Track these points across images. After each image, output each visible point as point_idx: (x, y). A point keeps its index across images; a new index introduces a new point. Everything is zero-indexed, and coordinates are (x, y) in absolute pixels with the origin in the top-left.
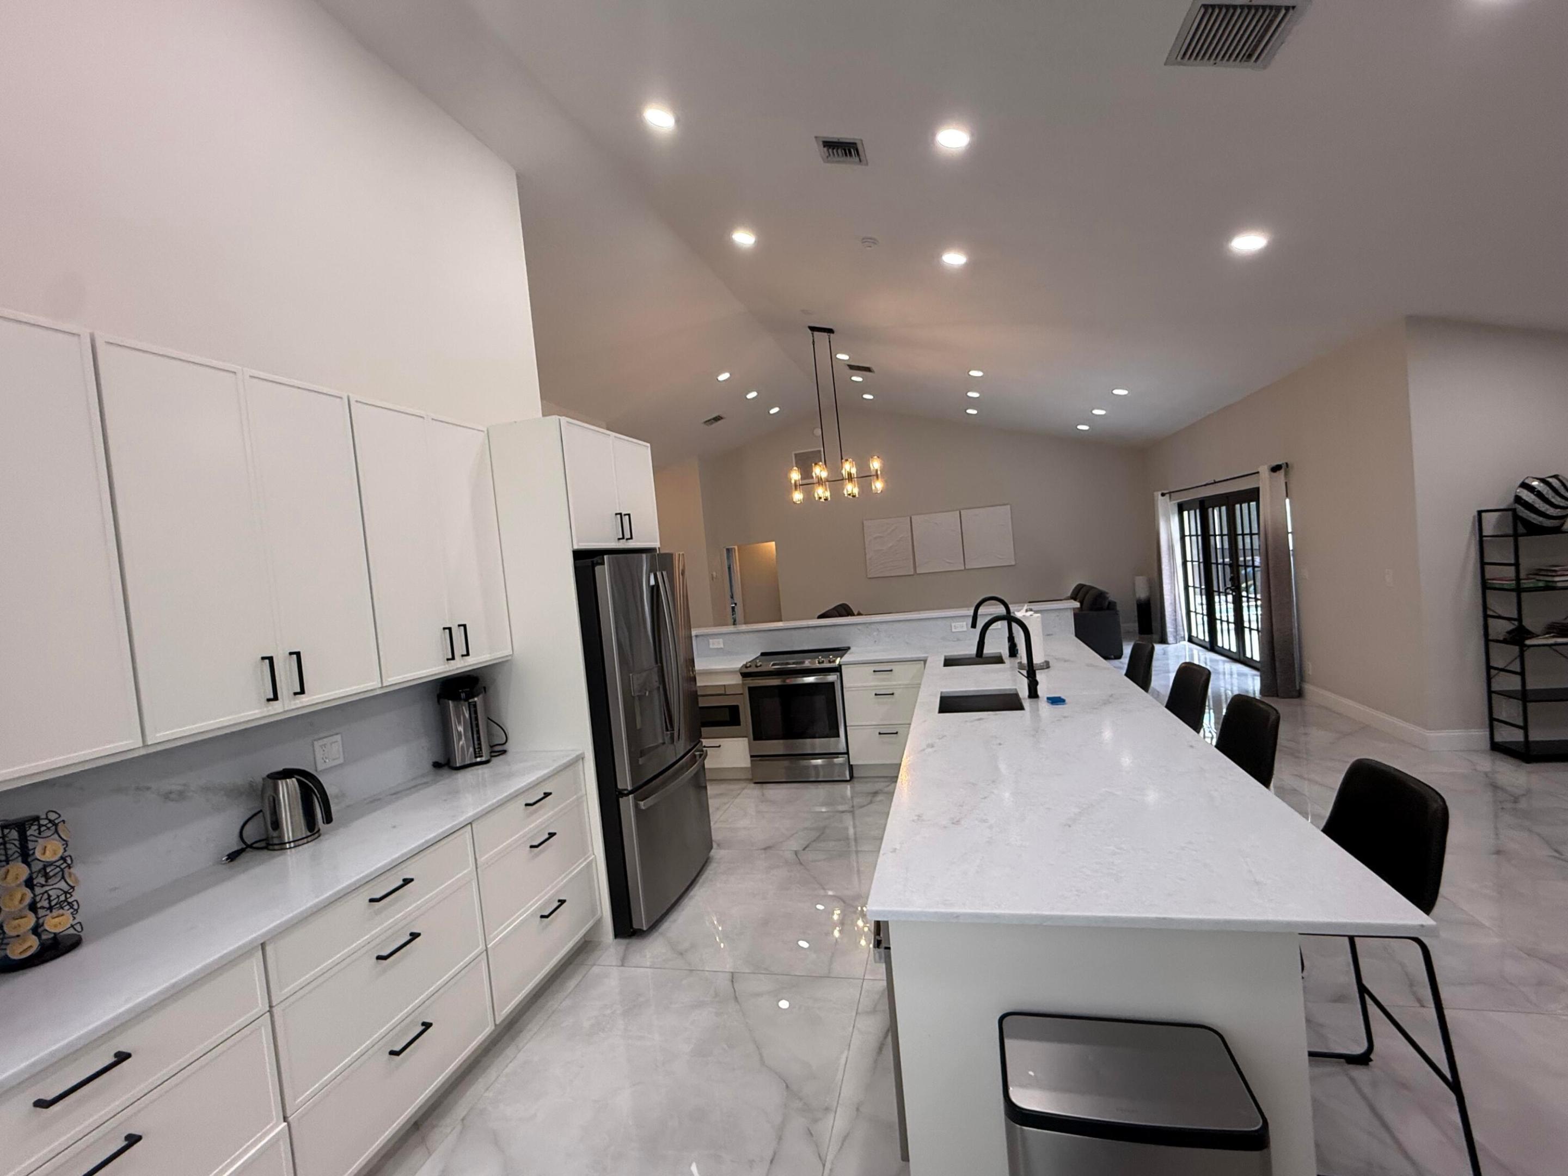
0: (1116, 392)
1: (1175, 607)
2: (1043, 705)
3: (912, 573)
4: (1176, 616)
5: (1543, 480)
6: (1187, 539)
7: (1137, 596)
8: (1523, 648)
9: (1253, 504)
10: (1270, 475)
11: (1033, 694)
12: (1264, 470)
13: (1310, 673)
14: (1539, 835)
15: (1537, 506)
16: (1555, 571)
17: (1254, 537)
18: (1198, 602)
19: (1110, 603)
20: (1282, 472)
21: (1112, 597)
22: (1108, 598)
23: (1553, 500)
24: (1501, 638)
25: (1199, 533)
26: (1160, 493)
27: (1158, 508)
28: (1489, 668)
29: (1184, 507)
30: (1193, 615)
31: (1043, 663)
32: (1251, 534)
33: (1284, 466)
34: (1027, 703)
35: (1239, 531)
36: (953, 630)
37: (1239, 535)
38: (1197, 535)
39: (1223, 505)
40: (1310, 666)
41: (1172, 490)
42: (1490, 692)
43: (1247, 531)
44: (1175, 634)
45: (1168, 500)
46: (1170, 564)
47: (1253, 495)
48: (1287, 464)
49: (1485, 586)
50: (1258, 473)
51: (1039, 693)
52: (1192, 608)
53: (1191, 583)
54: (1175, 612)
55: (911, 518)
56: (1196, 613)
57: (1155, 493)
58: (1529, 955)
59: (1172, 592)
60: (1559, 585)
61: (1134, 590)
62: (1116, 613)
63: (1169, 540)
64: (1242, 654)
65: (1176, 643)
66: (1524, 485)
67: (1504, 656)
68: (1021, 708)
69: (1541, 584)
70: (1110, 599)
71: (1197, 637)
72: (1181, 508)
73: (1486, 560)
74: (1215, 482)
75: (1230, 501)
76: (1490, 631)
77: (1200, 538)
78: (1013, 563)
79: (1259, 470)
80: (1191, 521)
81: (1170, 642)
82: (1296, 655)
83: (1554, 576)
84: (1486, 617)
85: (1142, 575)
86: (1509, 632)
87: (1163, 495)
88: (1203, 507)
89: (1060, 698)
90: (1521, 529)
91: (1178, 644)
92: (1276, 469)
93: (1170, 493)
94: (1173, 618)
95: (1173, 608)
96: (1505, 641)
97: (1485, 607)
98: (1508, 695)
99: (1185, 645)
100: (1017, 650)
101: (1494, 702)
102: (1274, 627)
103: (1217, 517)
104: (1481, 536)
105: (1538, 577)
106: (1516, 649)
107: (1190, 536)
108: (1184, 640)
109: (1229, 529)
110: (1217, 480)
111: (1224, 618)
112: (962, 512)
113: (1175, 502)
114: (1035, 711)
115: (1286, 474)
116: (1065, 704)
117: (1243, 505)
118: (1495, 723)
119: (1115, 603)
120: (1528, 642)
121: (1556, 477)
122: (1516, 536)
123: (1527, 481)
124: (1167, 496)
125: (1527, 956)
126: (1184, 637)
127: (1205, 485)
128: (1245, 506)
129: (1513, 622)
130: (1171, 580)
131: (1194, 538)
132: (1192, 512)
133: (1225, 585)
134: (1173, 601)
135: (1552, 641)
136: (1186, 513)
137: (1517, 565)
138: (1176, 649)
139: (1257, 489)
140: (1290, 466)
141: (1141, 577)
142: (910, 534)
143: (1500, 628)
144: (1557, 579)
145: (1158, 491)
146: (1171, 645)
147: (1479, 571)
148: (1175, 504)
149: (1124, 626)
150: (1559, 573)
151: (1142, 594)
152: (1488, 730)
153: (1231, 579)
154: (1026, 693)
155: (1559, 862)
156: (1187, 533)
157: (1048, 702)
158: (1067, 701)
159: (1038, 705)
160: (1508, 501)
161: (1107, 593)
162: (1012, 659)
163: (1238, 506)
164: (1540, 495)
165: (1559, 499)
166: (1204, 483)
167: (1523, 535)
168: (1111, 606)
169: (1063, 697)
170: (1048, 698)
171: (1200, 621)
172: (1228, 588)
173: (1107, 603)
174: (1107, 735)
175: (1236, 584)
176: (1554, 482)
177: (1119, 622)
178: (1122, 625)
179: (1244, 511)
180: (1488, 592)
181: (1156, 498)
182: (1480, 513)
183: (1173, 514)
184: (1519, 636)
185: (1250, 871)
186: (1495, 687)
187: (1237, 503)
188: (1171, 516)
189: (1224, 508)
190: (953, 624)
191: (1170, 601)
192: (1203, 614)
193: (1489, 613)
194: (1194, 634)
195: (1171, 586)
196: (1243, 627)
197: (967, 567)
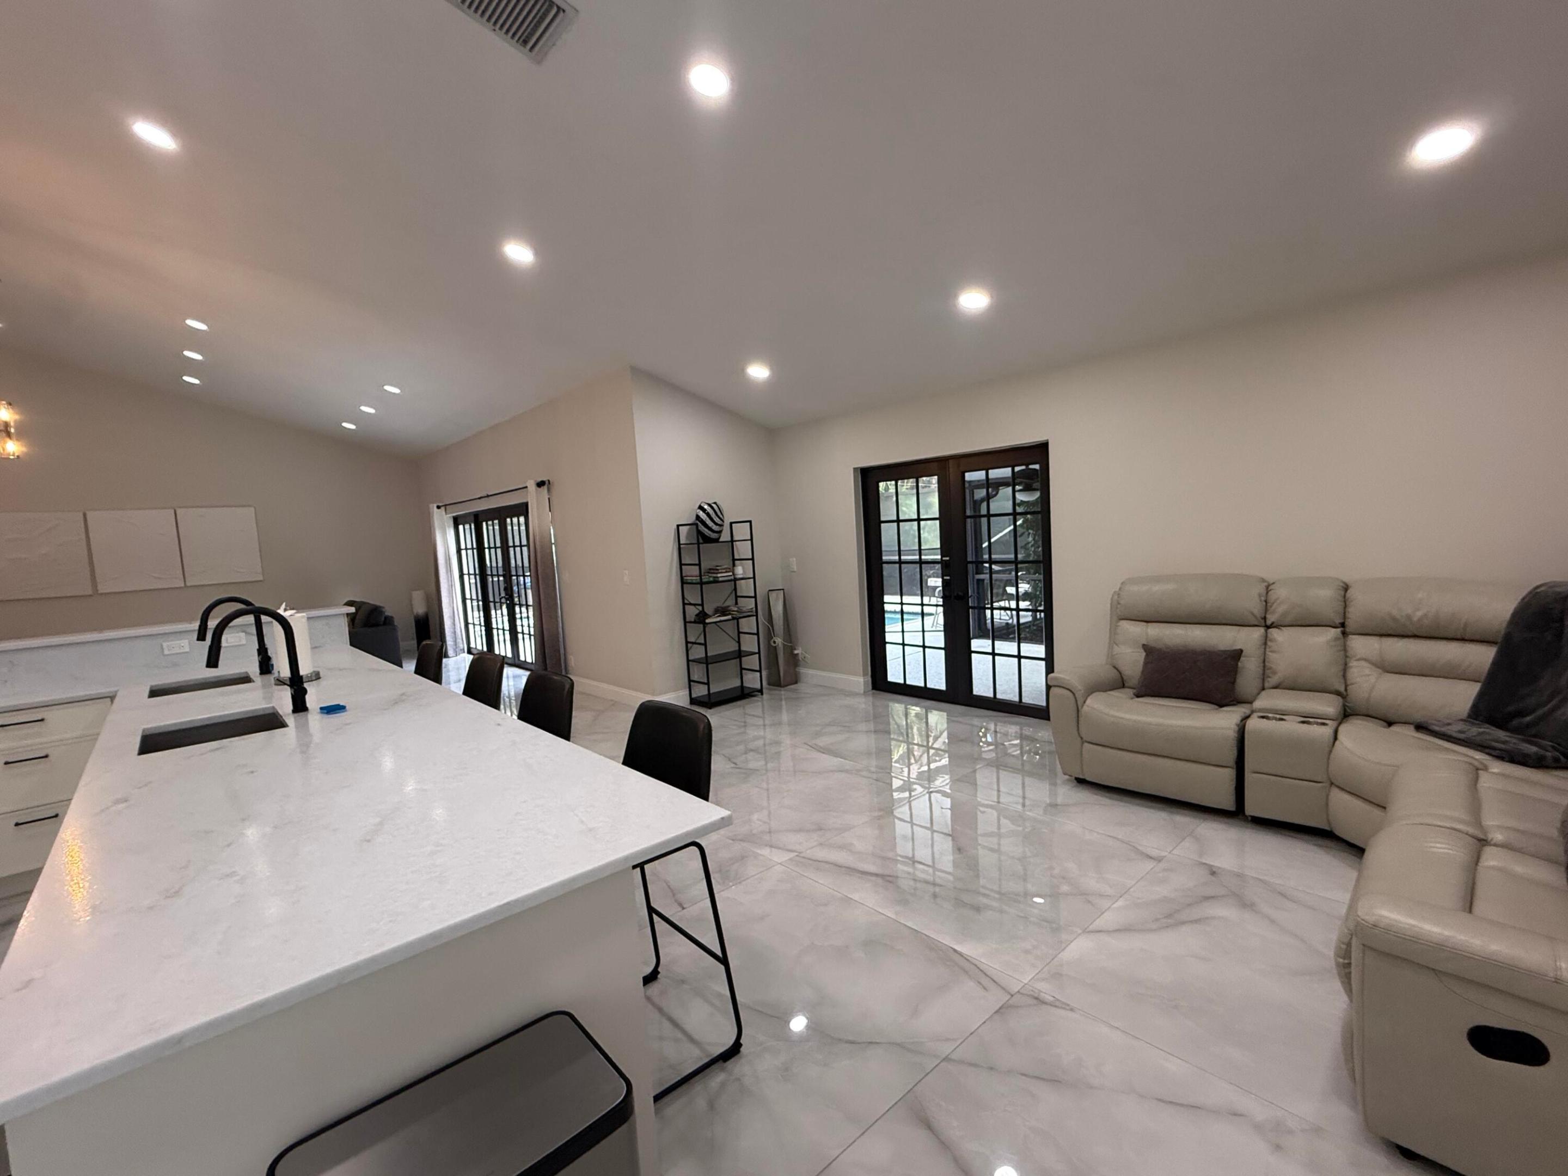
0: (387, 388)
1: (454, 620)
2: (314, 718)
3: (90, 592)
4: (455, 628)
5: (709, 505)
6: (463, 553)
7: (415, 612)
8: (705, 624)
9: (522, 519)
10: (536, 489)
11: (300, 706)
12: (531, 485)
13: (573, 665)
14: (723, 755)
15: (707, 523)
16: (718, 570)
17: (523, 548)
18: (476, 616)
19: (386, 618)
20: (546, 487)
21: (388, 612)
22: (384, 612)
23: (715, 519)
24: (693, 620)
25: (475, 546)
26: (435, 506)
27: (433, 521)
28: (687, 642)
29: (459, 520)
30: (471, 627)
31: (311, 674)
32: (521, 546)
33: (547, 482)
34: (290, 720)
35: (511, 544)
36: (166, 652)
37: (511, 547)
38: (473, 549)
39: (495, 519)
40: (573, 660)
41: (447, 503)
42: (688, 661)
43: (517, 543)
44: (455, 647)
45: (444, 513)
46: (448, 577)
47: (522, 509)
48: (549, 481)
49: (683, 582)
50: (526, 487)
51: (308, 705)
52: (470, 620)
53: (468, 596)
54: (454, 625)
55: (85, 515)
56: (474, 624)
57: (431, 506)
58: (733, 840)
59: (450, 605)
60: (721, 579)
61: (411, 605)
62: (394, 629)
63: (446, 554)
64: (516, 659)
65: (456, 655)
66: (701, 508)
67: (695, 632)
68: (283, 725)
69: (711, 579)
70: (386, 614)
71: (476, 648)
72: (457, 522)
73: (683, 562)
74: (488, 496)
75: (502, 514)
76: (687, 616)
77: (475, 551)
78: (261, 578)
79: (528, 485)
80: (467, 534)
81: (450, 656)
82: (562, 651)
83: (717, 573)
84: (684, 604)
85: (418, 590)
86: (697, 615)
87: (438, 507)
88: (477, 519)
89: (339, 705)
90: (701, 541)
91: (458, 657)
92: (540, 484)
93: (445, 505)
94: (452, 630)
95: (452, 621)
96: (695, 622)
97: (683, 598)
98: (697, 661)
99: (465, 658)
100: (272, 665)
101: (690, 666)
102: (545, 626)
103: (490, 530)
104: (679, 544)
105: (710, 575)
106: (701, 626)
107: (466, 549)
108: (464, 652)
109: (502, 542)
110: (489, 494)
111: (500, 626)
112: (178, 511)
113: (450, 515)
114: (303, 728)
115: (549, 490)
116: (346, 711)
117: (513, 519)
118: (692, 683)
119: (392, 617)
120: (707, 621)
121: (715, 503)
122: (698, 544)
123: (702, 505)
124: (443, 508)
125: (731, 841)
126: (464, 649)
127: (480, 498)
128: (515, 520)
129: (697, 607)
130: (449, 593)
131: (470, 552)
132: (467, 526)
133: (500, 595)
134: (452, 614)
135: (718, 619)
136: (461, 527)
137: (699, 565)
138: (456, 662)
139: (526, 505)
140: (551, 483)
141: (418, 592)
142: (83, 536)
143: (692, 612)
144: (719, 575)
145: (433, 503)
146: (450, 659)
147: (679, 570)
148: (450, 517)
149: (403, 645)
150: (720, 571)
151: (420, 609)
152: (688, 690)
153: (505, 589)
154: (290, 707)
155: (738, 770)
156: (463, 546)
157: (322, 713)
158: (347, 708)
159: (307, 720)
160: (692, 519)
161: (383, 607)
162: (266, 677)
163: (508, 520)
164: (708, 515)
165: (718, 519)
166: (479, 496)
167: (702, 543)
168: (388, 621)
169: (342, 704)
170: (321, 708)
171: (478, 633)
172: (502, 597)
173: (383, 619)
174: (388, 763)
175: (510, 592)
176: (714, 506)
177: (397, 638)
178: (401, 643)
179: (515, 525)
180: (685, 585)
181: (431, 511)
182: (678, 526)
183: (449, 527)
184: (701, 618)
185: (582, 822)
186: (691, 658)
187: (508, 517)
188: (447, 529)
189: (496, 522)
190: (165, 645)
191: (448, 615)
192: (480, 625)
193: (686, 602)
194: (473, 645)
195: (450, 600)
196: (517, 633)
197: (188, 584)
